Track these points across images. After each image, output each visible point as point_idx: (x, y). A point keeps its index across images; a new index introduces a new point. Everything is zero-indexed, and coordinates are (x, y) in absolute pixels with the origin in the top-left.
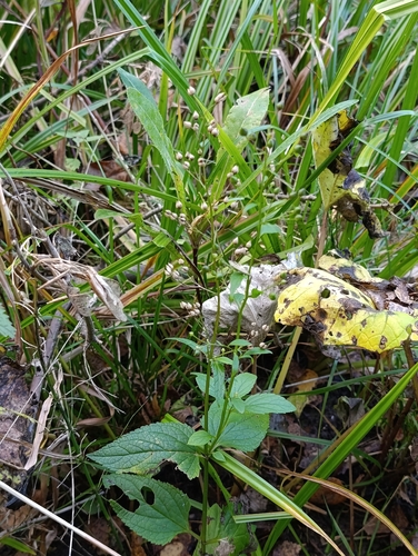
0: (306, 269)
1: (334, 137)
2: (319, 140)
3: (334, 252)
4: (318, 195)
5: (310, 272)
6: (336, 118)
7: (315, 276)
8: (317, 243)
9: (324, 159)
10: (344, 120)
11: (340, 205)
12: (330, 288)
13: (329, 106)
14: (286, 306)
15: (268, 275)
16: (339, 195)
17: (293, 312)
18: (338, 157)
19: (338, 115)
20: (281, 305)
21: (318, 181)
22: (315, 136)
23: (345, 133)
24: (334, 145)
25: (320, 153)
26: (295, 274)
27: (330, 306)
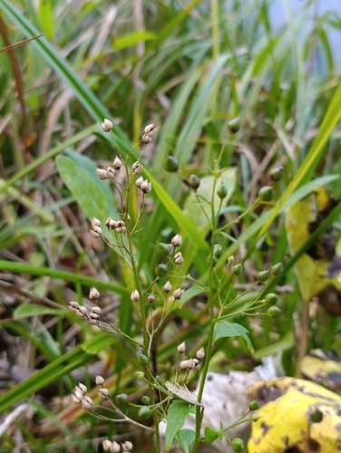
0: (288, 380)
1: (313, 217)
2: (294, 222)
3: (319, 352)
4: (297, 286)
5: (294, 384)
6: (313, 197)
7: (301, 390)
8: (297, 340)
9: (301, 244)
10: (323, 199)
11: (322, 297)
12: (322, 409)
13: (303, 182)
14: (264, 434)
15: (239, 388)
16: (321, 286)
17: (274, 443)
18: (318, 241)
19: (316, 193)
20: (257, 432)
21: (295, 270)
22: (289, 219)
23: (324, 214)
24: (313, 227)
25: (296, 236)
26: (275, 386)
27: (324, 435)
